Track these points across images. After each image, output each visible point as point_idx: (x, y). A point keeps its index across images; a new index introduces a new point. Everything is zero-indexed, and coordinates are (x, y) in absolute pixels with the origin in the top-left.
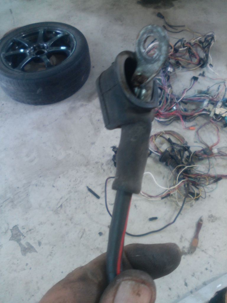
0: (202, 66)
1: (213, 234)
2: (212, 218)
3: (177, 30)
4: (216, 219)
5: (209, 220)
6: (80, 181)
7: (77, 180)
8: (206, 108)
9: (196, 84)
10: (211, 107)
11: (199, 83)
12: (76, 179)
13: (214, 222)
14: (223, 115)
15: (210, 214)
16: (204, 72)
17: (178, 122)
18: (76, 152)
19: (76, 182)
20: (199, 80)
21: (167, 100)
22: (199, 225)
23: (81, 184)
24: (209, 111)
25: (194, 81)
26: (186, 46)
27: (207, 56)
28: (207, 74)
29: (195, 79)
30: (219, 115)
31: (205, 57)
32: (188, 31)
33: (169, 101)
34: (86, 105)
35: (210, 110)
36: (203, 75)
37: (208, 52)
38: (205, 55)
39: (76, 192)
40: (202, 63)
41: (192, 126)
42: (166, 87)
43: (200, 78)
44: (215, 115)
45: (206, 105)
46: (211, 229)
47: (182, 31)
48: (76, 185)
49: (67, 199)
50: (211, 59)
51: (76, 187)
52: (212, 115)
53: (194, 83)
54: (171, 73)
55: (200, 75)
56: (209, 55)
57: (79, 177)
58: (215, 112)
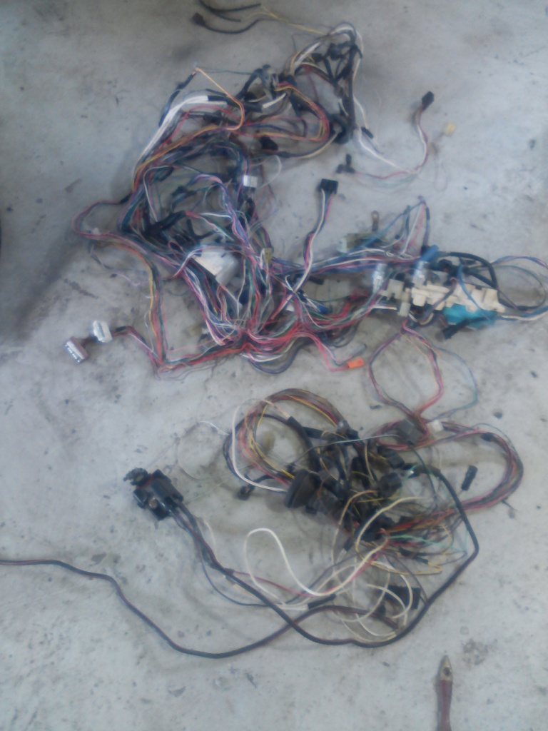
0: (341, 138)
1: (489, 702)
2: (476, 652)
3: (239, 21)
4: (486, 651)
5: (468, 661)
6: (61, 637)
7: (49, 637)
8: (384, 293)
9: (336, 203)
10: (396, 287)
11: (343, 197)
12: (46, 635)
13: (482, 661)
14: (439, 308)
15: (466, 639)
16: (349, 159)
17: (309, 351)
18: (23, 537)
19: (49, 642)
20: (340, 190)
21: (262, 289)
22: (444, 689)
23: (67, 649)
24: (393, 301)
25: (327, 197)
26: (281, 93)
27: (348, 103)
28: (358, 162)
29: (328, 187)
30: (427, 307)
31: (343, 109)
32: (272, 19)
33: (269, 291)
34: (14, 354)
35: (397, 297)
36: (347, 167)
37: (351, 93)
38: (340, 101)
39: (56, 680)
40: (338, 130)
41: (354, 356)
42: (250, 248)
43: (342, 179)
44: (414, 309)
45: (380, 284)
46: (479, 688)
47: (253, 24)
48: (52, 654)
49: (34, 716)
50: (362, 110)
51: (53, 663)
52: (404, 310)
53: (328, 203)
54: (253, 189)
55: (340, 169)
56: (356, 101)
57: (54, 625)
58: (411, 301)
